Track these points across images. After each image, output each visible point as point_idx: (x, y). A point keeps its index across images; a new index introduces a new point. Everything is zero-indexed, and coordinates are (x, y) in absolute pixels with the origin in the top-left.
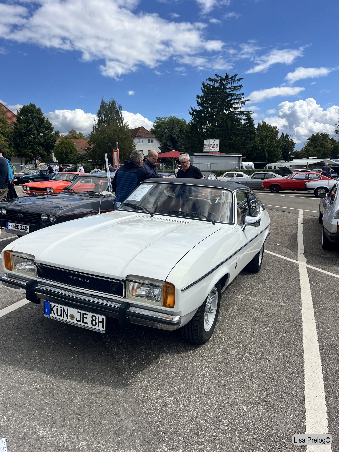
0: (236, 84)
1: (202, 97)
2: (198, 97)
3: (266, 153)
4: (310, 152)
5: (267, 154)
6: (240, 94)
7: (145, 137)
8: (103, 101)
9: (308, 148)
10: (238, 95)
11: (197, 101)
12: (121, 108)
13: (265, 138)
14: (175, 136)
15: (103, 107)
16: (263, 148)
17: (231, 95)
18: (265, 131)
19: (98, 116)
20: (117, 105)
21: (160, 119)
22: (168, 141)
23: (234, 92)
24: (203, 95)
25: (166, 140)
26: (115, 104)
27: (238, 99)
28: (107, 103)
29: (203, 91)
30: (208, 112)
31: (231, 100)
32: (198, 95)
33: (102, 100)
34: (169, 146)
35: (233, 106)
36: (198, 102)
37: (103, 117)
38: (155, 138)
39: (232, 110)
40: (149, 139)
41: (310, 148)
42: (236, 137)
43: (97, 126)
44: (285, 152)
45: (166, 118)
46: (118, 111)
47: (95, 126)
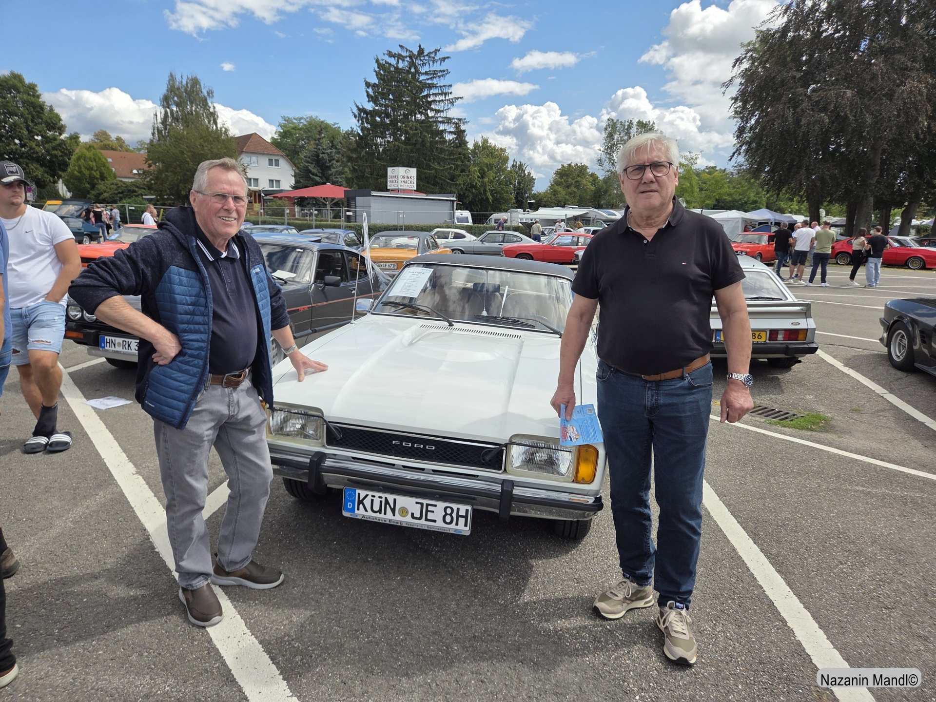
0: (437, 67)
1: (374, 85)
2: (368, 85)
3: (489, 194)
4: (559, 196)
5: (490, 197)
6: (444, 86)
7: (263, 154)
8: (172, 78)
9: (556, 187)
10: (440, 87)
11: (367, 92)
12: (212, 93)
13: (487, 167)
14: (326, 156)
15: (173, 89)
16: (484, 185)
17: (430, 86)
18: (488, 155)
19: (164, 107)
20: (202, 86)
21: (288, 120)
22: (312, 164)
23: (435, 81)
24: (377, 81)
25: (308, 162)
26: (200, 85)
27: (441, 94)
28: (182, 82)
29: (377, 74)
30: (388, 115)
31: (428, 95)
32: (368, 80)
33: (171, 75)
34: (313, 174)
35: (433, 106)
36: (368, 95)
37: (175, 108)
38: (282, 156)
39: (430, 114)
40: (271, 157)
41: (559, 189)
42: (439, 163)
43: (160, 126)
44: (518, 193)
45: (301, 118)
46: (206, 100)
47: (158, 127)
